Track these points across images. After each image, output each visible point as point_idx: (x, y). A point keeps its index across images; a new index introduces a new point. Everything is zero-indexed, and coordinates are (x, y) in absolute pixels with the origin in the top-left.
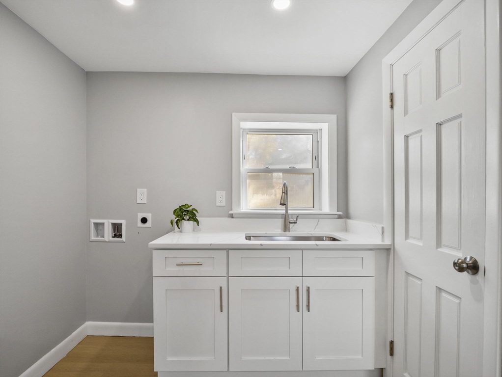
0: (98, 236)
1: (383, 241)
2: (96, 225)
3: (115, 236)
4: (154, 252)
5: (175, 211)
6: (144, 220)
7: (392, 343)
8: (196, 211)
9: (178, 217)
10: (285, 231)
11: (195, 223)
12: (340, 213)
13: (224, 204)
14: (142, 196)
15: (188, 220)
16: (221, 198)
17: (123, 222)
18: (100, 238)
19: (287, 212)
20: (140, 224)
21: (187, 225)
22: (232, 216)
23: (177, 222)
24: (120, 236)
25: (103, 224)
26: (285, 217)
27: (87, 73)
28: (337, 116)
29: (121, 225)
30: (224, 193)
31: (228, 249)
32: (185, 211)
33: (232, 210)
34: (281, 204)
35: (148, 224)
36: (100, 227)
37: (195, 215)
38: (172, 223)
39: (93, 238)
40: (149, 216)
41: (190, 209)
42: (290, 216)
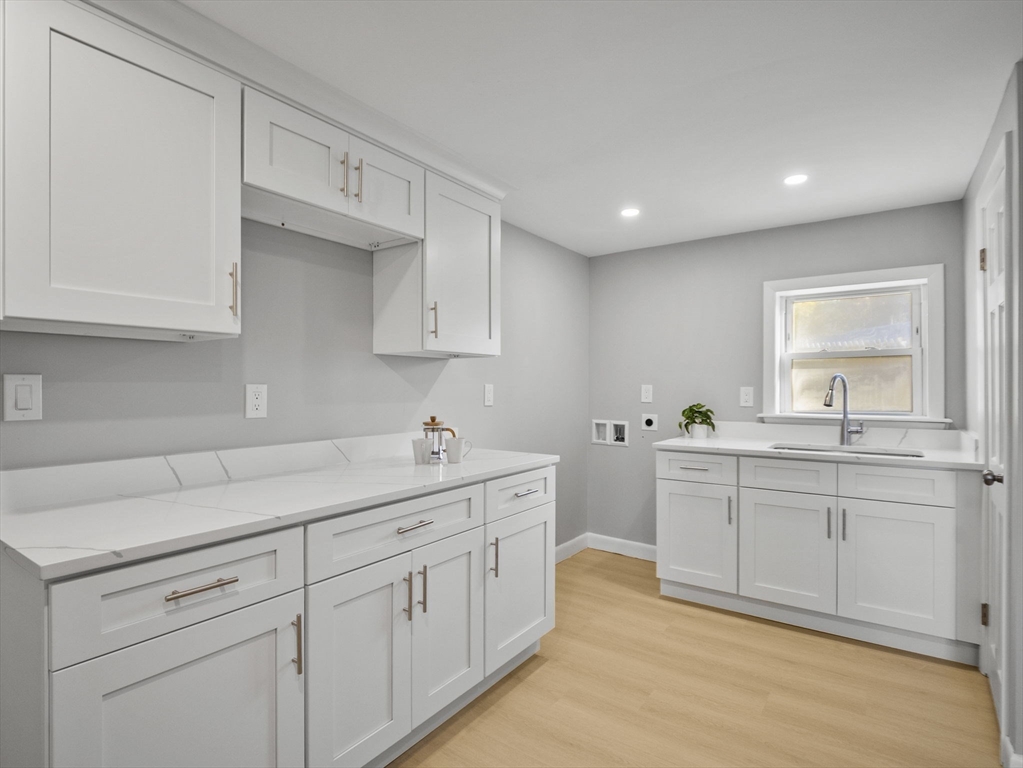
0: (599, 439)
1: (976, 460)
2: (598, 425)
3: (617, 439)
4: (658, 453)
5: (684, 412)
6: (649, 423)
7: (985, 607)
8: (712, 412)
9: (687, 418)
10: (842, 443)
11: (710, 427)
12: (948, 420)
13: (751, 404)
14: (647, 393)
15: (701, 423)
16: (746, 396)
17: (626, 423)
18: (601, 441)
19: (845, 416)
20: (645, 427)
21: (699, 429)
22: (762, 420)
23: (686, 426)
24: (623, 440)
25: (604, 425)
26: (843, 424)
27: (590, 258)
28: (945, 267)
29: (623, 426)
30: (750, 390)
31: (738, 456)
32: (697, 412)
33: (761, 412)
34: (825, 405)
35: (654, 427)
36: (601, 428)
37: (709, 418)
38: (680, 426)
39: (595, 440)
40: (654, 418)
41: (703, 409)
42: (851, 423)
